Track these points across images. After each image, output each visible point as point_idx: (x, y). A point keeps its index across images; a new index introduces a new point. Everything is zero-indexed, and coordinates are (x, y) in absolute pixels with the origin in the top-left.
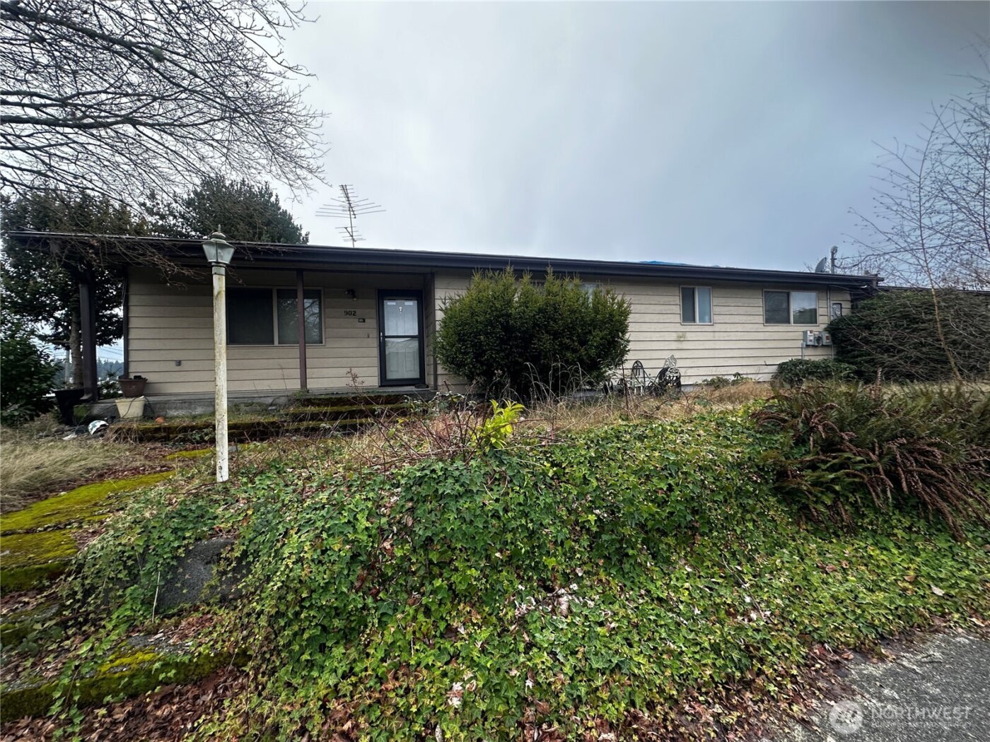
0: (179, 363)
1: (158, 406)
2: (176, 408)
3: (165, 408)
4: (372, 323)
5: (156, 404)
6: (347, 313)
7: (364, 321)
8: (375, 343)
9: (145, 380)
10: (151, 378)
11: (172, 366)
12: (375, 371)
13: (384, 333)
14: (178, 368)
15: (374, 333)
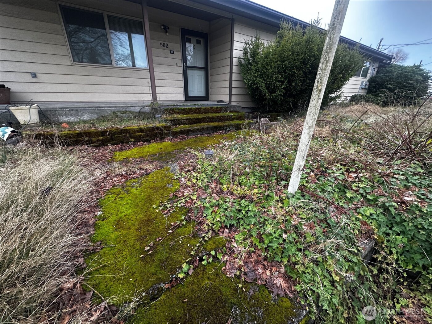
0: (34, 75)
1: (49, 113)
2: (66, 115)
3: (55, 115)
4: (178, 55)
5: (47, 111)
6: (162, 45)
7: (174, 53)
8: (181, 71)
9: (9, 89)
10: (13, 87)
11: (29, 78)
12: (182, 90)
13: (186, 64)
14: (34, 80)
15: (180, 63)
